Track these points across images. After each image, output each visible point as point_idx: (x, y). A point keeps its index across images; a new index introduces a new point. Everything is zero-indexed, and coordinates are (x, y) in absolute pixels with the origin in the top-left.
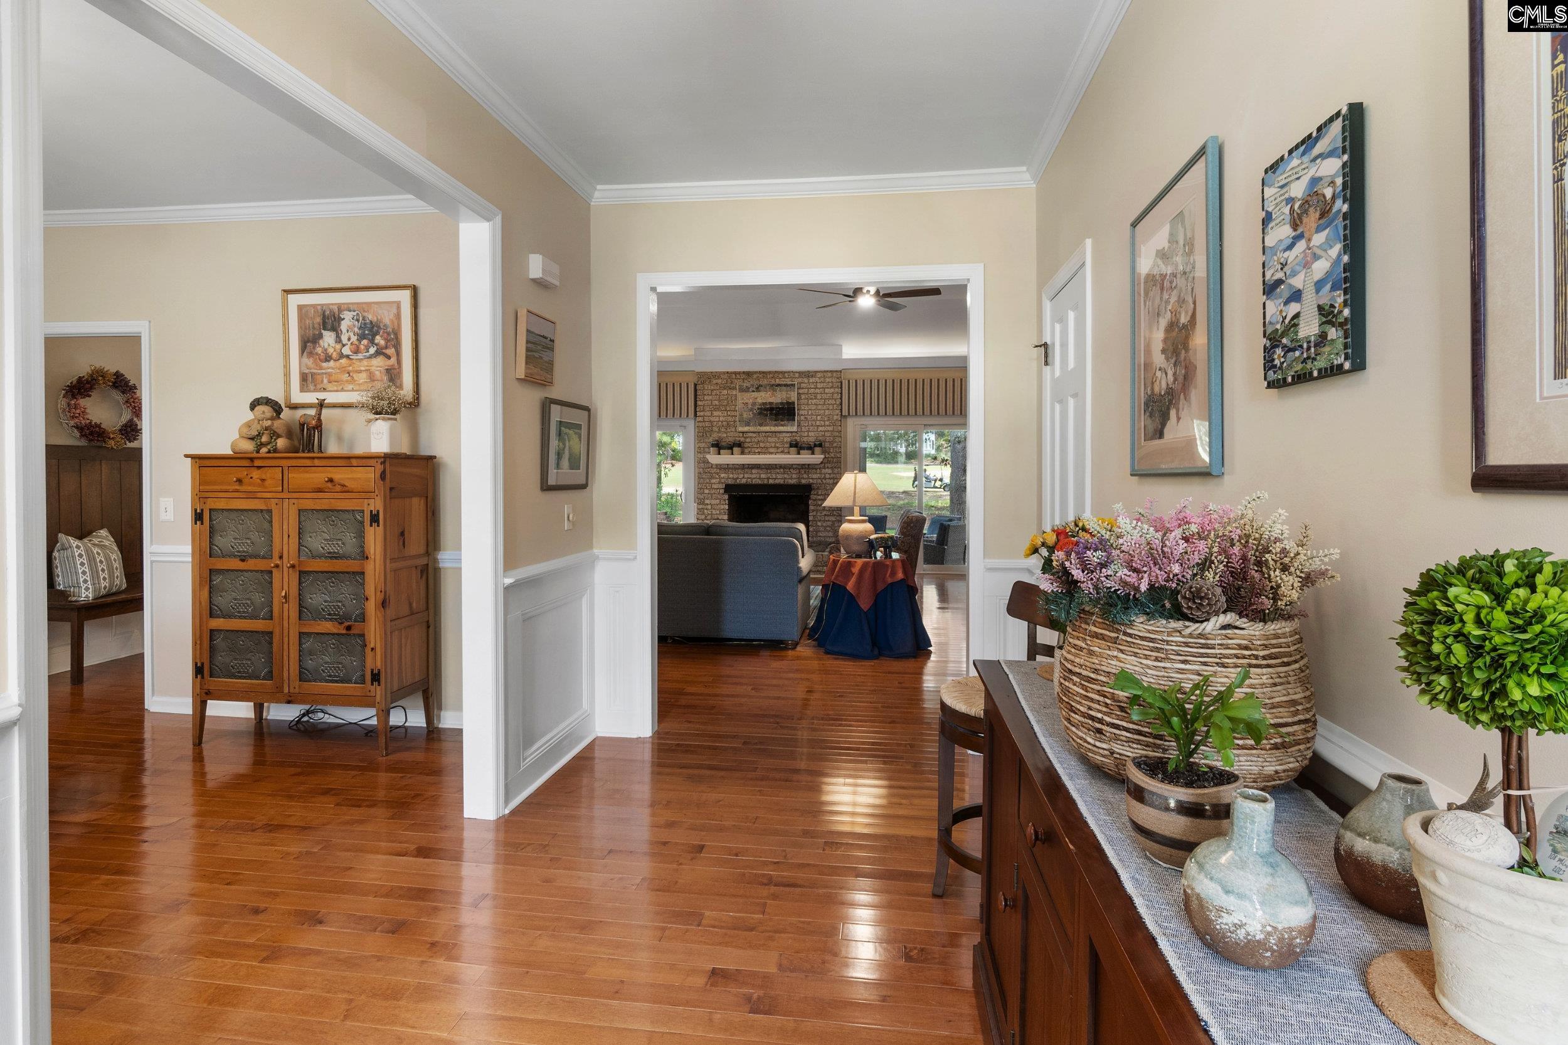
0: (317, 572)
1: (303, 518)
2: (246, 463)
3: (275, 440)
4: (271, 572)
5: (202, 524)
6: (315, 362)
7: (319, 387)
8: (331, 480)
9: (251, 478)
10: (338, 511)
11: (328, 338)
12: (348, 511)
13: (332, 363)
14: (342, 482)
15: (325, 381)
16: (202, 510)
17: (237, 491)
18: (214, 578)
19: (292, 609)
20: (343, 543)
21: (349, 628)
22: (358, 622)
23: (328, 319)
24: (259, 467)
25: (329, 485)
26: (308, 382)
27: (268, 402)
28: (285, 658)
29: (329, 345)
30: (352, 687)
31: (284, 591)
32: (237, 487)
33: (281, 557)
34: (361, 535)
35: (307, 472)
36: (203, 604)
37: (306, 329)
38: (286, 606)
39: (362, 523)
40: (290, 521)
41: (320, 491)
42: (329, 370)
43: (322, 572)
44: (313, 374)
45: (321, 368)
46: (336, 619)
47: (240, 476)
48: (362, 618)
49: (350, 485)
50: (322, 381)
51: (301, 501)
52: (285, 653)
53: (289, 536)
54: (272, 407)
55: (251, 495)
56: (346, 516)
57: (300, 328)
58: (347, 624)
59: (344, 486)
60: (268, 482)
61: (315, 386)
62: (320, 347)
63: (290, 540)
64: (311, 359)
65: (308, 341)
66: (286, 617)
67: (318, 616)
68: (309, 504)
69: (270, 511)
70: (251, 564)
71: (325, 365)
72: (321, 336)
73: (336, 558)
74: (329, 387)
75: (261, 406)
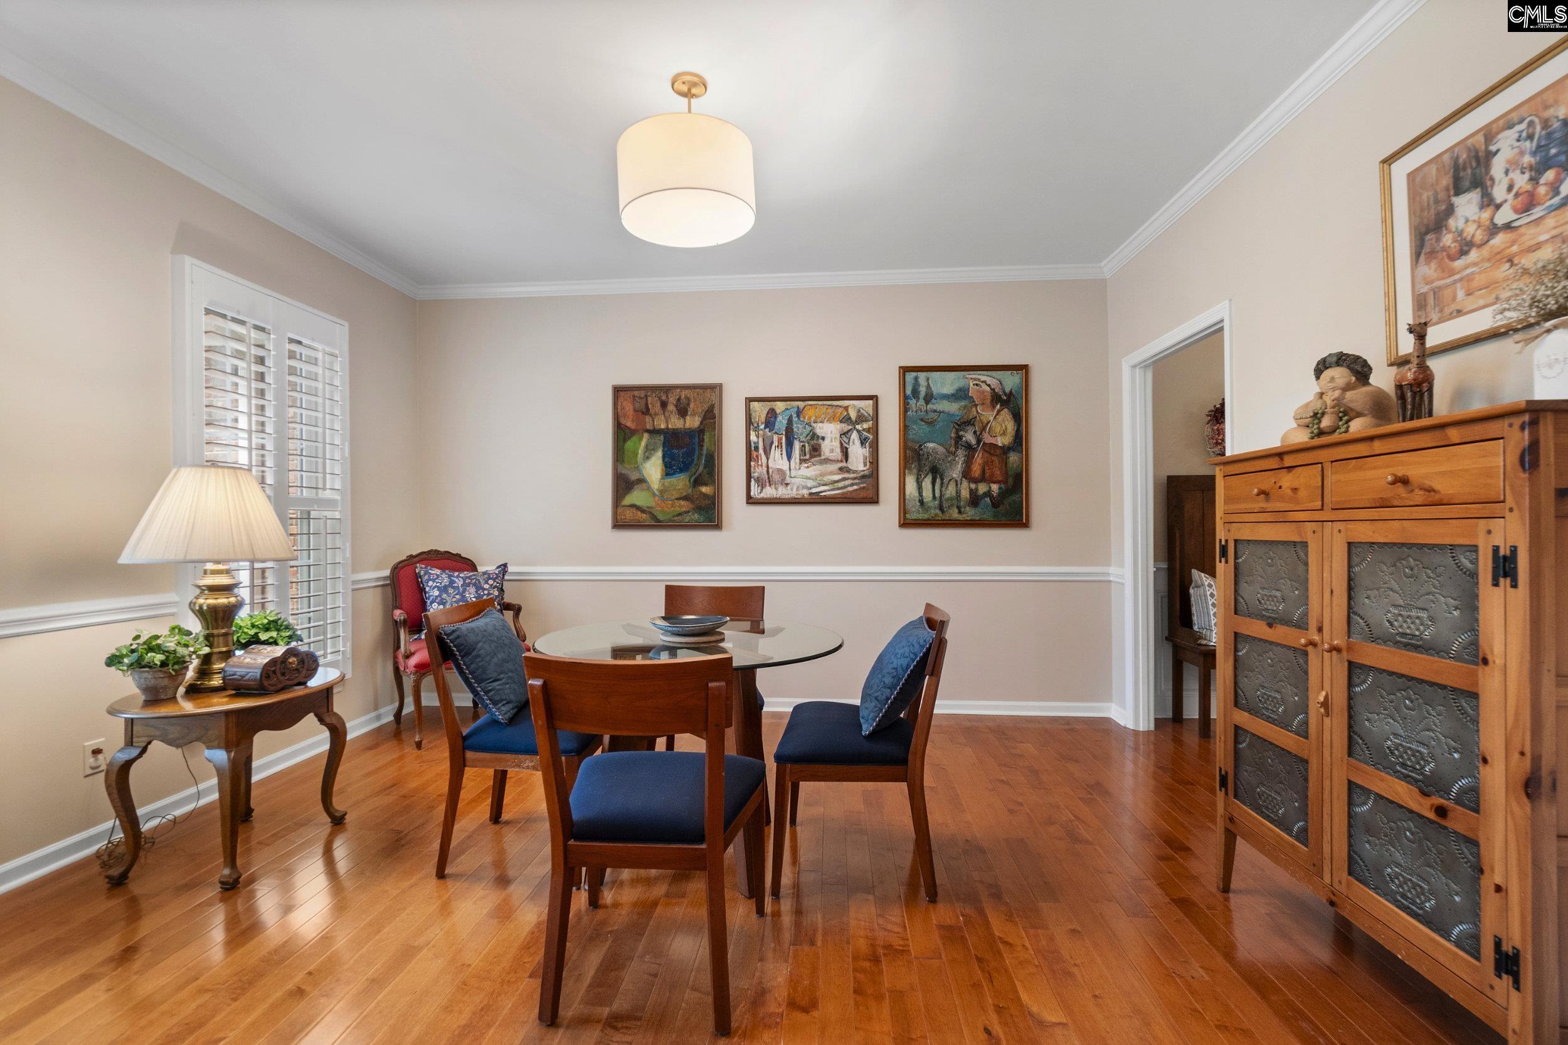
0: (1382, 671)
1: (1355, 560)
2: (1273, 463)
3: (1347, 422)
4: (1306, 654)
5: (1227, 562)
6: (1442, 268)
7: (1447, 311)
8: (1404, 481)
9: (1280, 487)
10: (1421, 546)
11: (1467, 206)
12: (1441, 547)
13: (1474, 255)
14: (1428, 483)
15: (1460, 294)
16: (1227, 541)
17: (1263, 511)
18: (1240, 646)
19: (1334, 730)
20: (1431, 619)
21: (1441, 811)
22: (1464, 806)
23: (1464, 169)
24: (1290, 468)
25: (1400, 489)
26: (1429, 308)
27: (1341, 359)
28: (1326, 817)
29: (1467, 221)
30: (1447, 950)
31: (1324, 693)
32: (1263, 505)
33: (1320, 630)
34: (1470, 605)
35: (1361, 468)
36: (1227, 681)
37: (1422, 210)
38: (1327, 721)
39: (1474, 575)
40: (1335, 565)
41: (1384, 504)
42: (1468, 271)
43: (1391, 673)
44: (1436, 292)
45: (1452, 272)
46: (1416, 781)
47: (1264, 487)
48: (1473, 800)
49: (1445, 487)
50: (1454, 298)
51: (1351, 526)
52: (1326, 810)
53: (1332, 592)
54: (1348, 367)
55: (1280, 517)
56: (1437, 558)
57: (1412, 212)
58: (1439, 801)
59: (1430, 490)
60: (1302, 493)
61: (1441, 311)
62: (1450, 232)
63: (1335, 598)
64: (1433, 265)
65: (1427, 233)
66: (1327, 742)
67: (1383, 761)
68: (1364, 532)
69: (1305, 545)
70: (1280, 634)
71: (1458, 264)
72: (1450, 210)
73: (1416, 648)
74: (1470, 303)
75: (1329, 370)
